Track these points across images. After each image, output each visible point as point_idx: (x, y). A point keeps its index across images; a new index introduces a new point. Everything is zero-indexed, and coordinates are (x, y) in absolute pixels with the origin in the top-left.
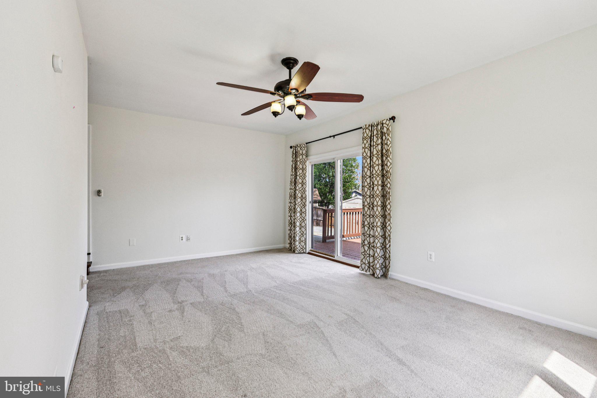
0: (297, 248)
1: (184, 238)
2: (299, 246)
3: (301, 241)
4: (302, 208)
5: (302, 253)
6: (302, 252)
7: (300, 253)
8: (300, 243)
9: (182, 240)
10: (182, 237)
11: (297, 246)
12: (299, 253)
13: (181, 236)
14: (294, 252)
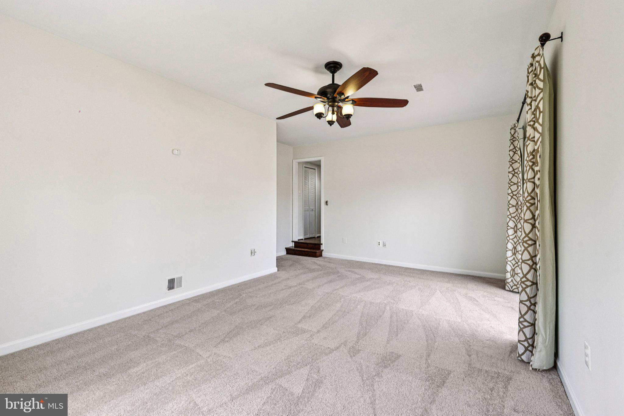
0: (508, 283)
1: (381, 244)
2: (512, 280)
3: (515, 274)
4: (517, 222)
5: (516, 292)
6: (516, 290)
7: (512, 291)
8: (512, 276)
9: (379, 245)
10: (379, 243)
11: (508, 279)
12: (510, 291)
13: (378, 241)
14: (504, 288)
